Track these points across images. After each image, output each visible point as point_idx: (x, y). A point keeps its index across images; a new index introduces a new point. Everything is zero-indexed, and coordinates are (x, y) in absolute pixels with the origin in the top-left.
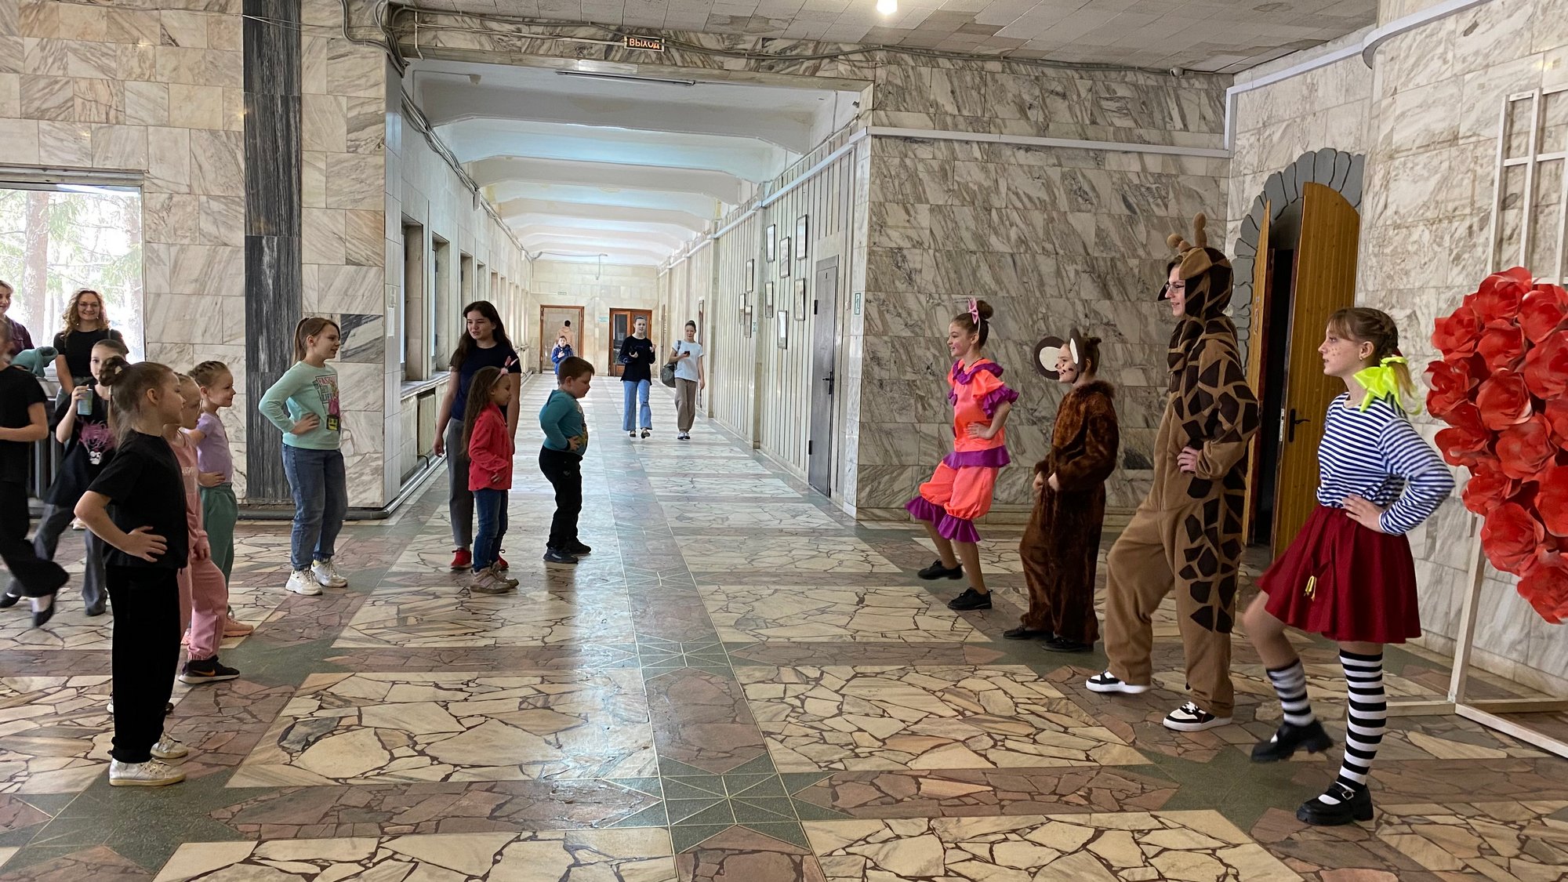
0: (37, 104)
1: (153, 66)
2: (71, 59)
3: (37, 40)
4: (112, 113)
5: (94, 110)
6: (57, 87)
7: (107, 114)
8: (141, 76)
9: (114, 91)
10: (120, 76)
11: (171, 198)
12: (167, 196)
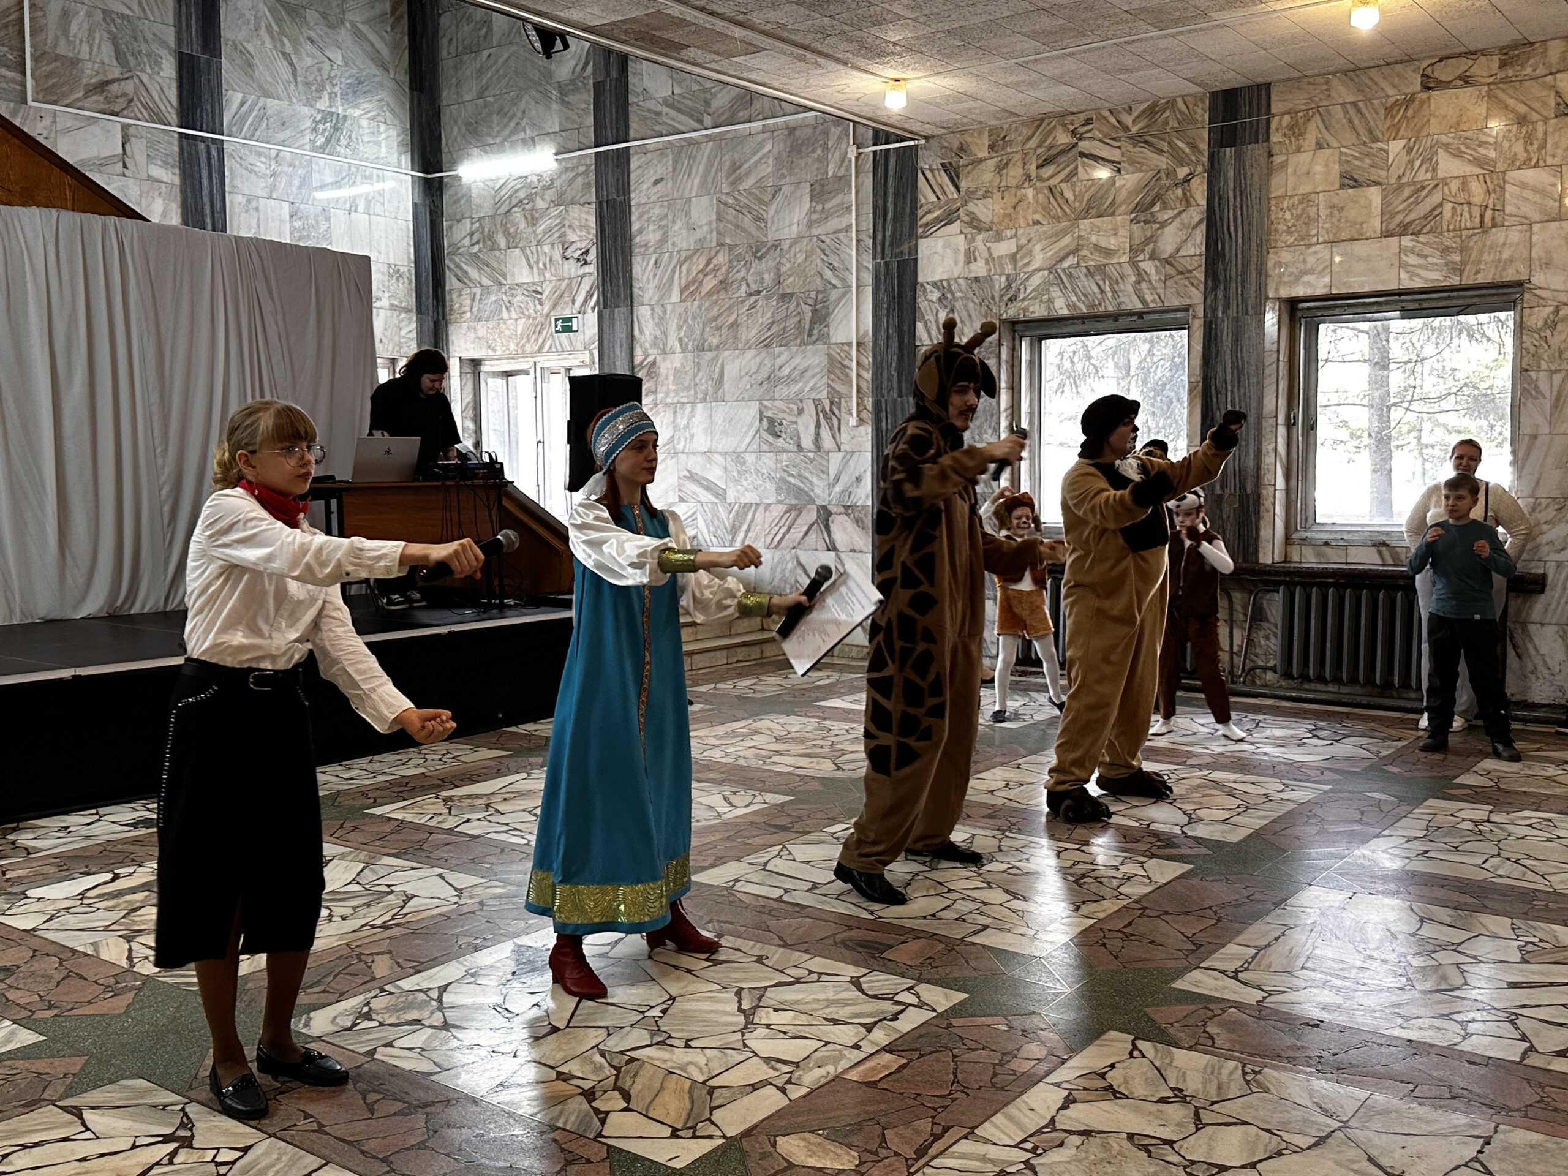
0: (1399, 218)
1: (1543, 147)
2: (1442, 157)
3: (1403, 142)
4: (1489, 214)
5: (1466, 214)
6: (1424, 193)
7: (1482, 216)
8: (1526, 164)
9: (1491, 187)
10: (1500, 167)
11: (1557, 310)
12: (1551, 309)
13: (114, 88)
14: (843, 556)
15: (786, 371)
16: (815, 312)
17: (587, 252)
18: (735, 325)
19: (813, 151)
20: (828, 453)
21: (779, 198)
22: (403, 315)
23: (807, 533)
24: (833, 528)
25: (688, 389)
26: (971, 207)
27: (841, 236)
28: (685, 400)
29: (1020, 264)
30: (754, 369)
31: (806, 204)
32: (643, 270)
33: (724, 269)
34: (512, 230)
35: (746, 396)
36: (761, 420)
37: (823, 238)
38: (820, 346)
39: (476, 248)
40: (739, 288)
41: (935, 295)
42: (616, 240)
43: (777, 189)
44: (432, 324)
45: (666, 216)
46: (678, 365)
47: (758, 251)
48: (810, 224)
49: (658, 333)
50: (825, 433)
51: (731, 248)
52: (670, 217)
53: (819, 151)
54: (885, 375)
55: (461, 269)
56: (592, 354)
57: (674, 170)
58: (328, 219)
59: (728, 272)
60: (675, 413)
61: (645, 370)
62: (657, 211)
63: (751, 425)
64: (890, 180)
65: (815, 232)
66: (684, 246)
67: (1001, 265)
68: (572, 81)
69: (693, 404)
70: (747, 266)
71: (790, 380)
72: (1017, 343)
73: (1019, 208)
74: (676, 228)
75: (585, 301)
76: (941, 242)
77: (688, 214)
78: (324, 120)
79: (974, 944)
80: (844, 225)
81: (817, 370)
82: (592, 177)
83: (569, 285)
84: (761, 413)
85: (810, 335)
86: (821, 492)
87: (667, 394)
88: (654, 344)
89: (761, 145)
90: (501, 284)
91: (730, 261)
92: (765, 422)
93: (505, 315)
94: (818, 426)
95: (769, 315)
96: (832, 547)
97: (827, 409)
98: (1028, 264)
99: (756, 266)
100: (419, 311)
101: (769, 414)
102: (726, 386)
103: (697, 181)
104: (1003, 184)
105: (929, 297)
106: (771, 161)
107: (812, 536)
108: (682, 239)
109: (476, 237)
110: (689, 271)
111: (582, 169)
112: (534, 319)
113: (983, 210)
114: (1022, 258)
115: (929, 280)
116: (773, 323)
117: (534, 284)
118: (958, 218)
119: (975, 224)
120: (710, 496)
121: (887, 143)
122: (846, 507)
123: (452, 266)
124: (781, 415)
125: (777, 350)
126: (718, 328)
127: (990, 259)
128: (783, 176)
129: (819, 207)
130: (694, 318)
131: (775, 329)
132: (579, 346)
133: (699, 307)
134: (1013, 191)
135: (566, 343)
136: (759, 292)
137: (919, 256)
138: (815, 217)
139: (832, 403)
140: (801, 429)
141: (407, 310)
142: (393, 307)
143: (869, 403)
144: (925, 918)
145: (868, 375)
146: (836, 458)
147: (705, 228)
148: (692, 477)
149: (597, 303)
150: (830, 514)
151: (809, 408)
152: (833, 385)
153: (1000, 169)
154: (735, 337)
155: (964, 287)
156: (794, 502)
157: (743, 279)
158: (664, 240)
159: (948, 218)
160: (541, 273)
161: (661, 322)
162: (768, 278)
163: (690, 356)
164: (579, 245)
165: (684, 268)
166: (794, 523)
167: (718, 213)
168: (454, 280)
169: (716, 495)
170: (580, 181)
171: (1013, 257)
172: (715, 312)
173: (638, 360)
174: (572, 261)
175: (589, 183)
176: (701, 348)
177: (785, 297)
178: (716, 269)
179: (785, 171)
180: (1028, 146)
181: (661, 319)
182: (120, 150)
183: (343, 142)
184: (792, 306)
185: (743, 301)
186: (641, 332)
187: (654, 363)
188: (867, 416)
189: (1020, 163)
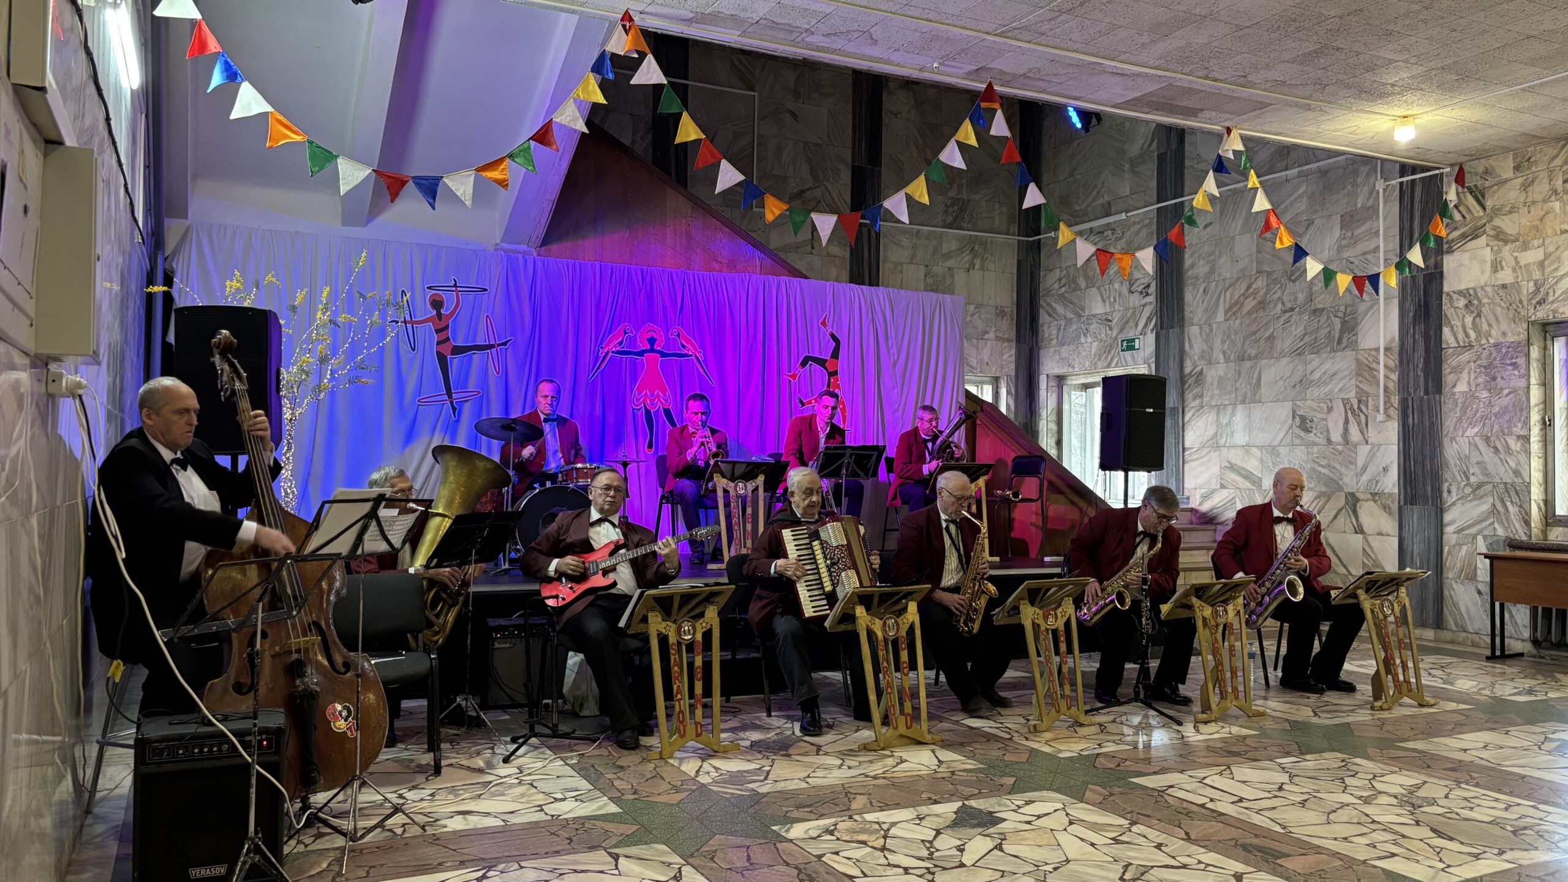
13: (808, 194)
14: (1370, 539)
15: (1316, 375)
16: (1344, 323)
17: (1148, 286)
18: (1271, 337)
19: (1343, 188)
20: (1356, 445)
21: (1312, 229)
22: (1005, 344)
23: (1335, 517)
24: (1360, 512)
25: (1230, 393)
26: (1497, 222)
27: (1369, 257)
28: (1227, 402)
29: (1548, 270)
30: (1288, 374)
31: (1337, 232)
32: (1194, 299)
33: (1262, 292)
34: (1091, 274)
35: (1281, 397)
36: (1294, 417)
37: (1352, 260)
38: (1348, 353)
39: (1063, 289)
40: (1275, 307)
41: (1462, 302)
42: (1172, 275)
43: (1310, 223)
44: (1027, 351)
45: (1213, 252)
46: (1222, 374)
47: (1292, 275)
48: (1340, 249)
49: (1205, 348)
50: (1354, 430)
51: (1269, 274)
52: (1217, 253)
53: (1349, 187)
54: (1411, 374)
55: (1051, 306)
56: (1149, 366)
57: (1221, 215)
58: (952, 276)
59: (1266, 294)
60: (1218, 414)
61: (1193, 379)
62: (1206, 249)
63: (1285, 422)
64: (1417, 205)
65: (1345, 255)
66: (1228, 275)
67: (1529, 272)
68: (1141, 156)
69: (1234, 405)
70: (1283, 287)
71: (1320, 383)
72: (1549, 343)
73: (1546, 220)
74: (1222, 261)
75: (1146, 325)
76: (1466, 256)
77: (1232, 249)
78: (953, 205)
79: (1375, 867)
80: (1372, 247)
81: (1346, 373)
82: (1154, 227)
83: (1134, 313)
84: (1294, 412)
85: (1339, 343)
86: (1350, 481)
87: (1212, 398)
88: (1202, 357)
89: (1297, 188)
90: (1080, 316)
91: (1268, 285)
92: (1298, 419)
93: (1083, 340)
94: (1347, 422)
95: (1302, 328)
96: (1359, 530)
97: (1356, 407)
98: (1556, 269)
99: (1290, 287)
100: (1018, 340)
101: (1301, 413)
102: (1263, 389)
103: (1240, 222)
104: (1530, 199)
105: (1455, 304)
106: (1305, 200)
107: (1341, 520)
108: (1227, 270)
109: (1063, 282)
110: (1231, 296)
111: (1147, 221)
112: (1105, 341)
113: (1508, 224)
114: (1550, 265)
115: (1455, 289)
116: (1305, 335)
117: (1106, 314)
118: (1485, 232)
119: (1501, 237)
120: (1248, 484)
121: (1413, 174)
122: (1374, 495)
123: (1044, 305)
124: (1312, 413)
125: (1309, 357)
126: (1257, 341)
127: (1517, 267)
128: (1316, 211)
129: (1349, 234)
130: (1236, 333)
131: (1307, 339)
132: (1140, 361)
133: (1241, 324)
134: (1539, 205)
135: (1129, 359)
136: (1292, 309)
137: (1445, 269)
138: (1344, 242)
139: (1360, 402)
140: (1331, 425)
141: (1008, 340)
142: (997, 338)
143: (1395, 400)
144: (1335, 839)
145: (1394, 377)
146: (1363, 451)
147: (1247, 260)
148: (1232, 467)
149: (1156, 325)
150: (1357, 500)
151: (1339, 407)
152: (1362, 386)
153: (1525, 187)
154: (1272, 348)
155: (1491, 295)
156: (1323, 489)
157: (1279, 299)
158: (1212, 271)
159: (1475, 234)
160: (1112, 304)
161: (1208, 338)
162: (1301, 297)
163: (1232, 365)
164: (1142, 281)
165: (1228, 293)
166: (1323, 508)
167: (1258, 247)
168: (1046, 316)
169: (1253, 483)
170: (1145, 231)
171: (1541, 265)
172: (1254, 327)
173: (1187, 370)
174: (1136, 294)
175: (1152, 233)
176: (1242, 358)
177: (1317, 312)
178: (1255, 293)
179: (1317, 207)
180: (1552, 165)
181: (1208, 335)
182: (810, 237)
183: (967, 219)
184: (1323, 319)
185: (1279, 318)
186: (1191, 346)
187: (1202, 371)
188: (1394, 413)
189: (1546, 180)
